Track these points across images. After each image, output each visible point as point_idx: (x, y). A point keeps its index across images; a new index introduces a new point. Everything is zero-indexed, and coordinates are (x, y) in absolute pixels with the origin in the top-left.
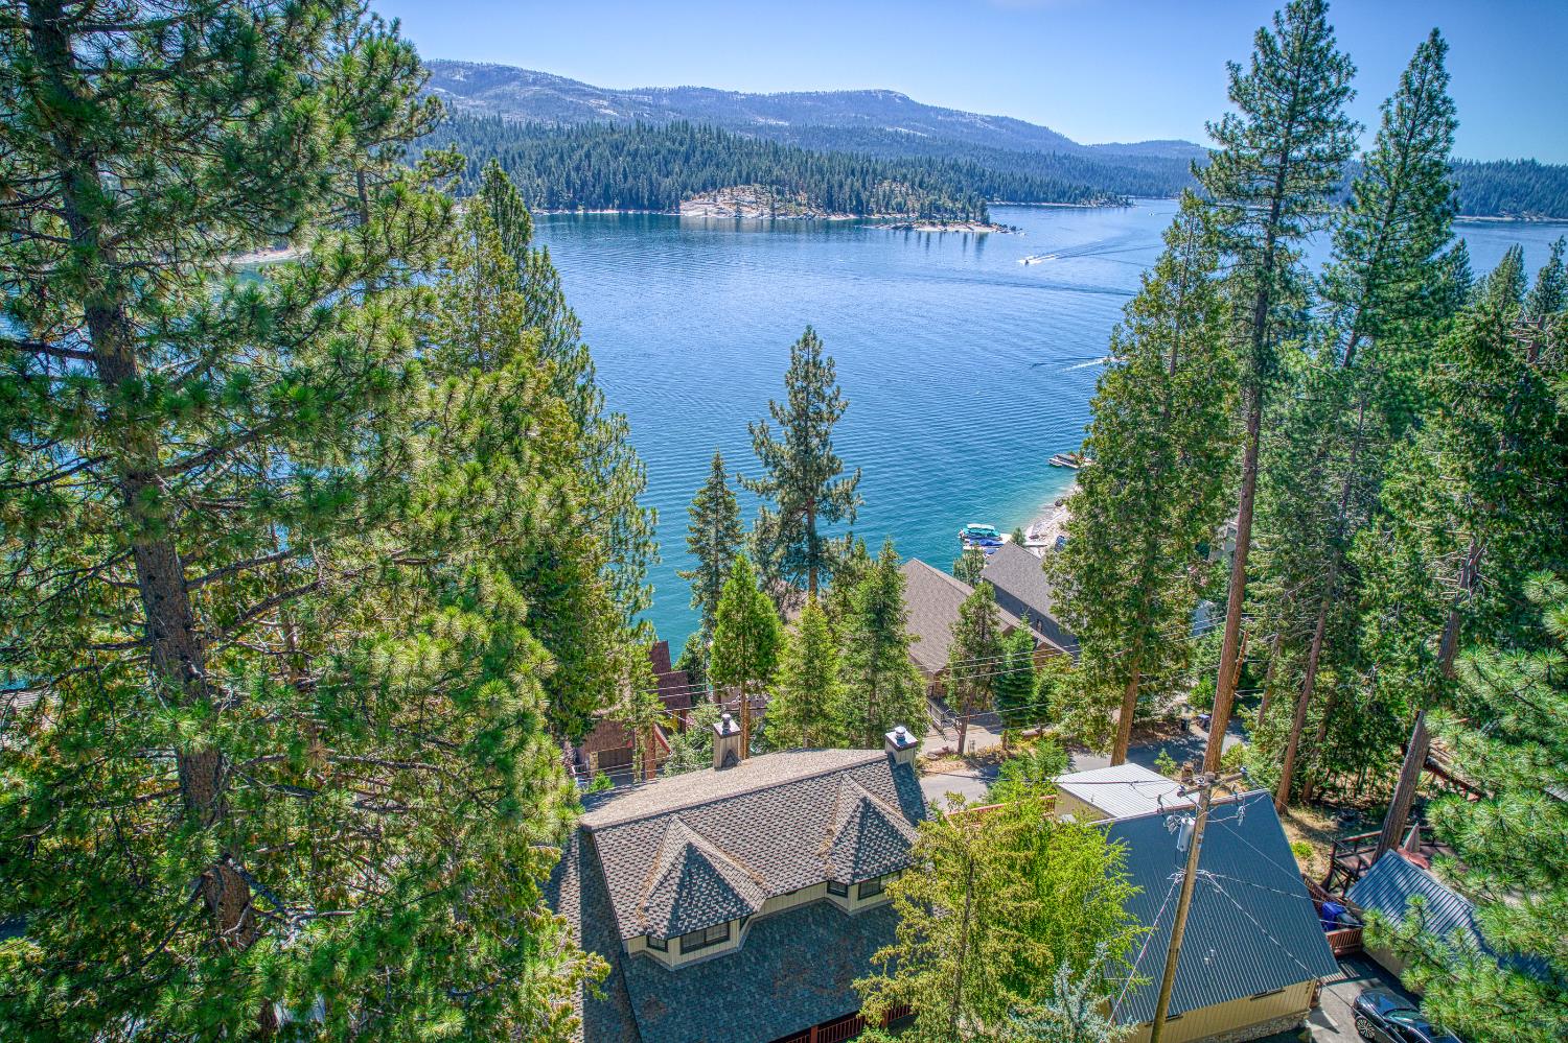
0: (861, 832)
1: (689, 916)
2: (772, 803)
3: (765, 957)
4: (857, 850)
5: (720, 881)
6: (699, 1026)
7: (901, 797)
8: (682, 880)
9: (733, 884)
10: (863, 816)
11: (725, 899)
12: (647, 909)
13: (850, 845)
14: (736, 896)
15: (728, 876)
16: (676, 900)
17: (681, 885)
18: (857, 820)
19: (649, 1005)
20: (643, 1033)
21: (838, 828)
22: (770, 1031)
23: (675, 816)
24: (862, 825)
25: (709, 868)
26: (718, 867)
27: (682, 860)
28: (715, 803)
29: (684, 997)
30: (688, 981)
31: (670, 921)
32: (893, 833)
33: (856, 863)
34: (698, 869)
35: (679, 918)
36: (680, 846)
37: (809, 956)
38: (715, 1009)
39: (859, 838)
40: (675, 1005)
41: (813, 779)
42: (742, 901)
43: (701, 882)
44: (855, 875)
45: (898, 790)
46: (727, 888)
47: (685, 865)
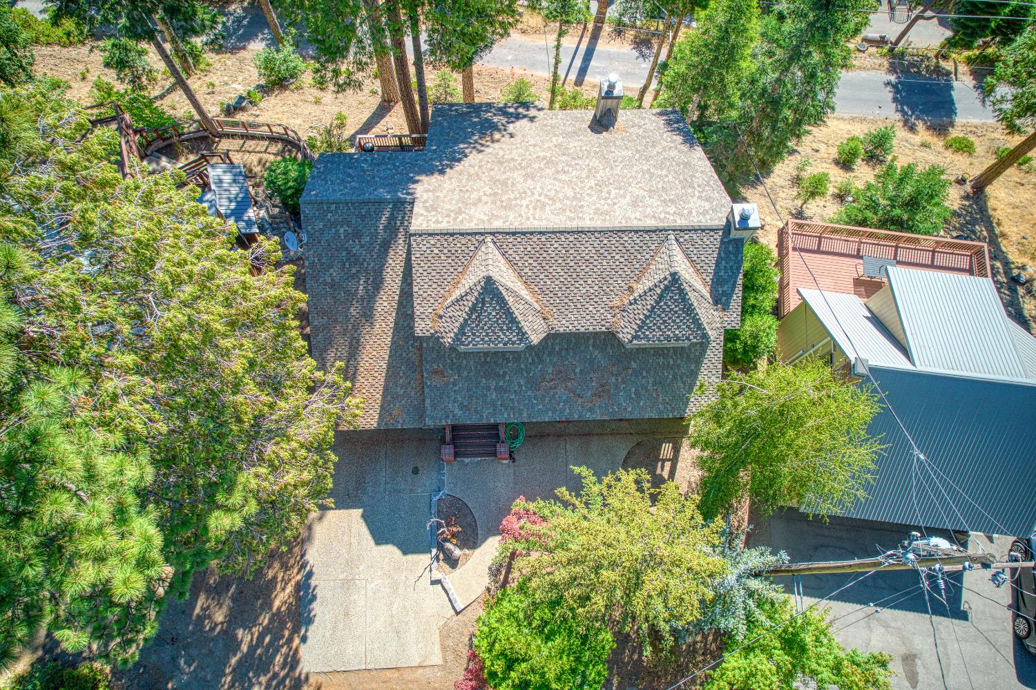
0: (657, 303)
1: (474, 334)
2: (588, 247)
3: (541, 361)
4: (646, 317)
5: (509, 313)
6: (471, 397)
7: (716, 273)
8: (474, 305)
9: (520, 318)
10: (667, 287)
11: (509, 329)
12: (441, 317)
13: (642, 310)
14: (520, 329)
15: (517, 309)
16: (465, 320)
17: (473, 309)
18: (659, 291)
19: (436, 372)
20: (427, 390)
21: (640, 288)
22: (525, 415)
23: (489, 239)
24: (661, 297)
25: (502, 302)
26: (510, 300)
27: (479, 288)
28: (532, 233)
29: (466, 373)
30: (472, 363)
31: (456, 335)
32: (689, 310)
33: (640, 327)
34: (492, 299)
35: (464, 334)
36: (481, 274)
37: (578, 370)
38: (488, 388)
39: (653, 307)
40: (456, 377)
41: (636, 232)
42: (524, 334)
43: (491, 310)
44: (636, 337)
45: (717, 264)
46: (513, 320)
47: (480, 294)
